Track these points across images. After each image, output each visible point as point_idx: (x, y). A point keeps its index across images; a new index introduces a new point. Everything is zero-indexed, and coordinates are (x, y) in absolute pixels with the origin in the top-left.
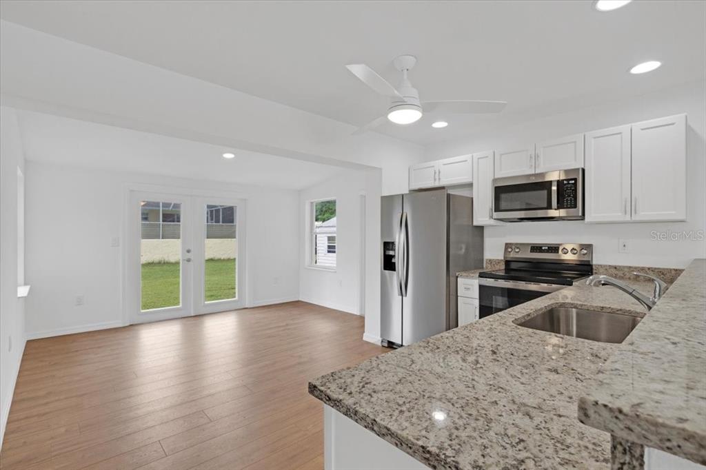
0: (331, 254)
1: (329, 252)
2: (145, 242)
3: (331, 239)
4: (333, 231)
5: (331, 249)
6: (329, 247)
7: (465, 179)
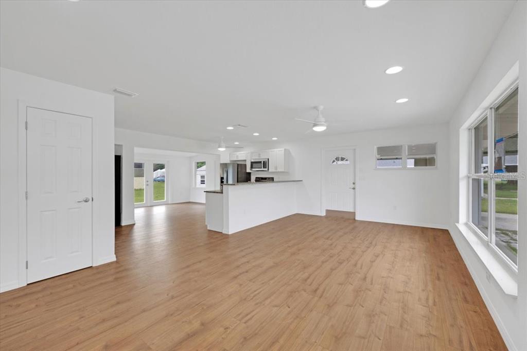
0: (202, 185)
1: (202, 183)
2: (135, 178)
3: (203, 177)
4: (204, 173)
5: (203, 182)
6: (202, 181)
7: (244, 159)
